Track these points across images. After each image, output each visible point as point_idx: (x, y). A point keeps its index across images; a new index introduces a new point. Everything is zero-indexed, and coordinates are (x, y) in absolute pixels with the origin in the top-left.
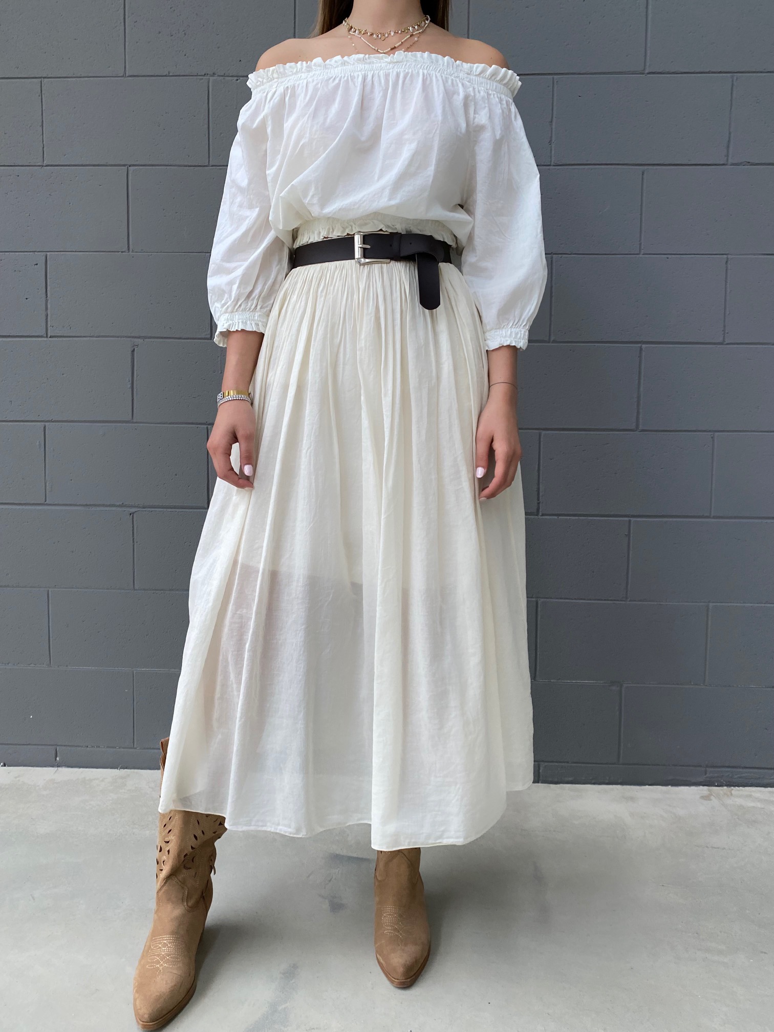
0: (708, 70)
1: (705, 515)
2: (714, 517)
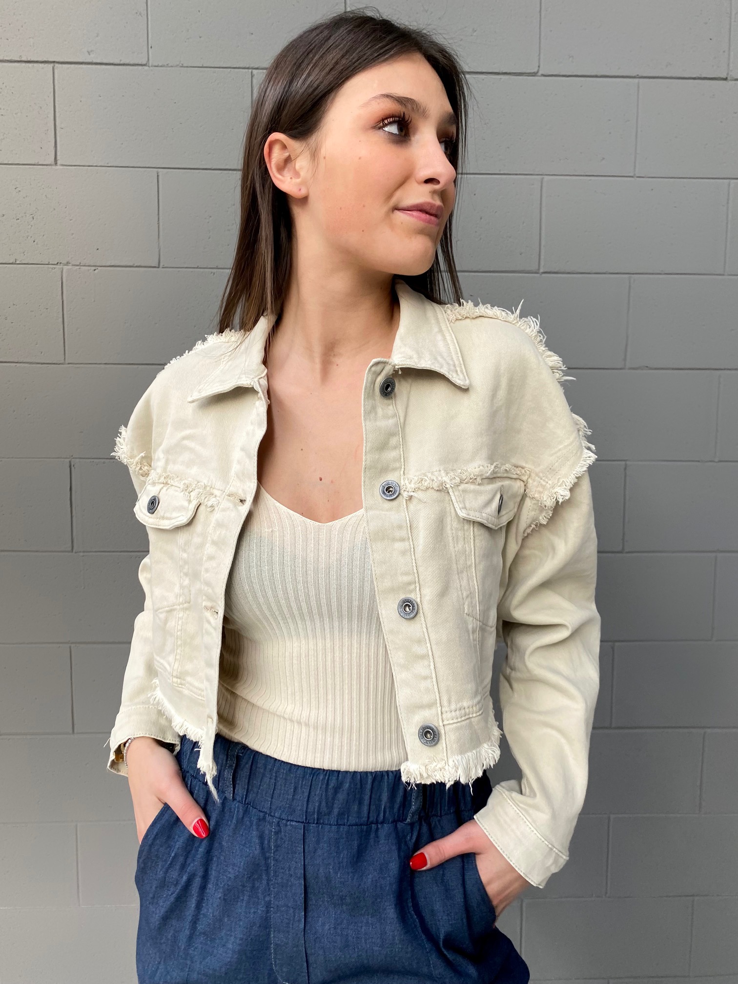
1: (606, 726)
2: (615, 728)
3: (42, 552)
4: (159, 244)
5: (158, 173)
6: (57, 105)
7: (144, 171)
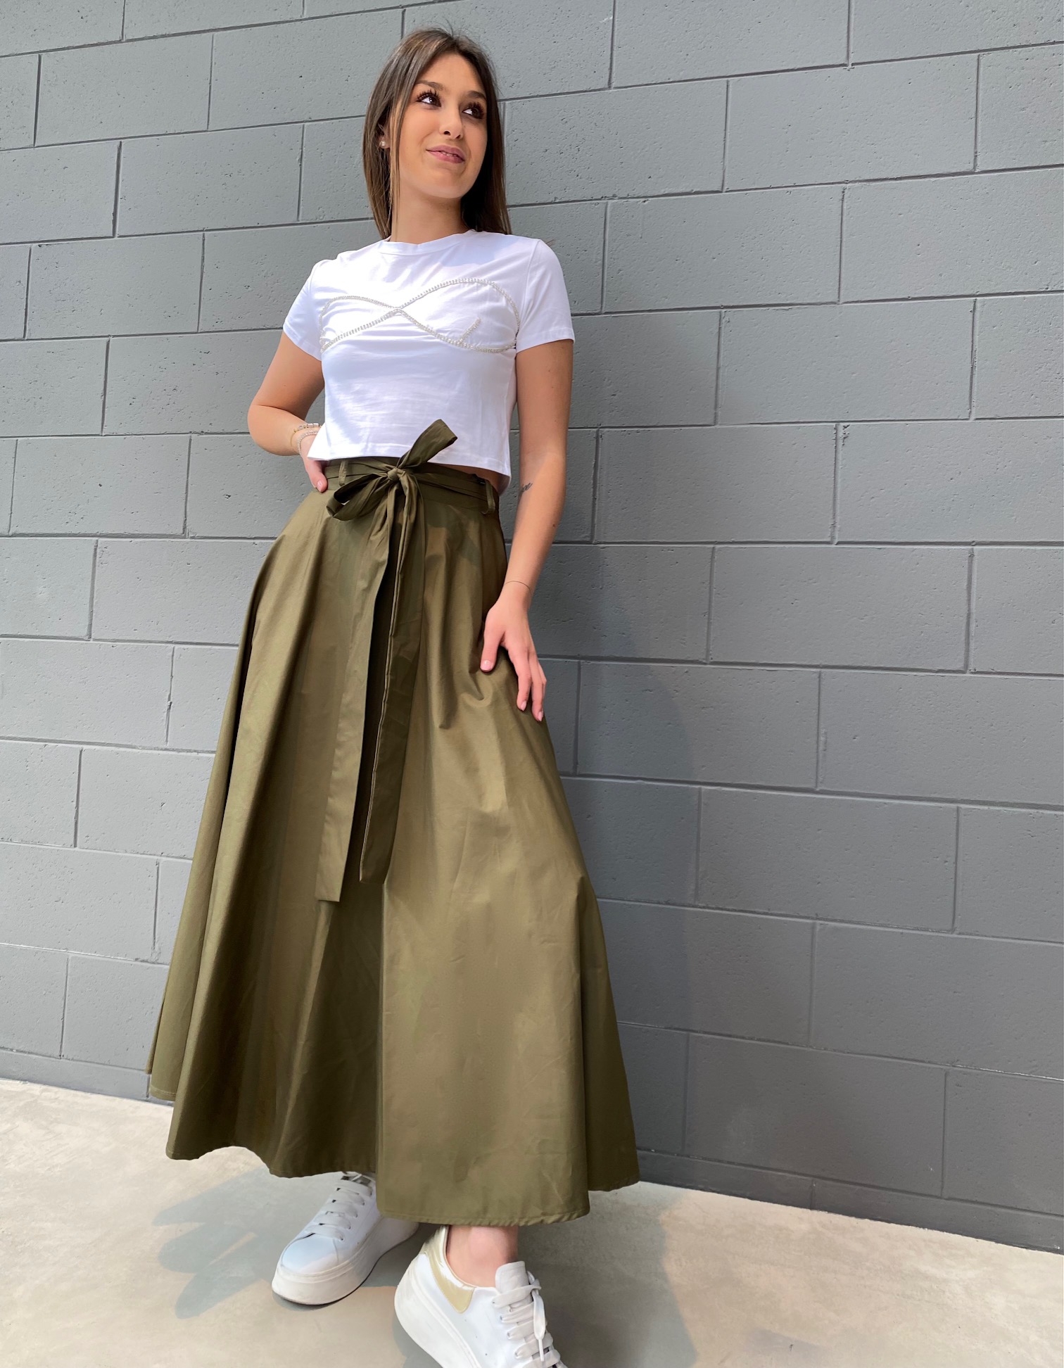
4: (724, 164)
5: (728, 82)
6: (616, 23)
7: (712, 82)
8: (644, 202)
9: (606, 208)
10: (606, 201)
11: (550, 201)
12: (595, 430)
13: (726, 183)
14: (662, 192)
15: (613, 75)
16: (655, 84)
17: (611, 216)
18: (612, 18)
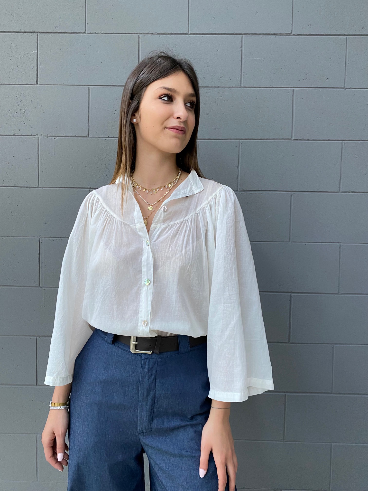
0: (328, 139)
1: (329, 392)
2: (334, 393)
3: (23, 287)
4: (88, 125)
5: (89, 88)
6: (38, 54)
7: (82, 87)
8: (55, 138)
9: (38, 140)
10: (38, 137)
11: (13, 134)
12: (38, 238)
13: (90, 134)
14: (62, 135)
15: (39, 79)
16: (57, 85)
17: (41, 144)
18: (36, 51)
